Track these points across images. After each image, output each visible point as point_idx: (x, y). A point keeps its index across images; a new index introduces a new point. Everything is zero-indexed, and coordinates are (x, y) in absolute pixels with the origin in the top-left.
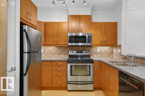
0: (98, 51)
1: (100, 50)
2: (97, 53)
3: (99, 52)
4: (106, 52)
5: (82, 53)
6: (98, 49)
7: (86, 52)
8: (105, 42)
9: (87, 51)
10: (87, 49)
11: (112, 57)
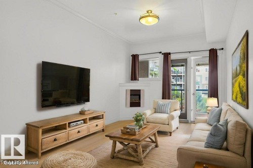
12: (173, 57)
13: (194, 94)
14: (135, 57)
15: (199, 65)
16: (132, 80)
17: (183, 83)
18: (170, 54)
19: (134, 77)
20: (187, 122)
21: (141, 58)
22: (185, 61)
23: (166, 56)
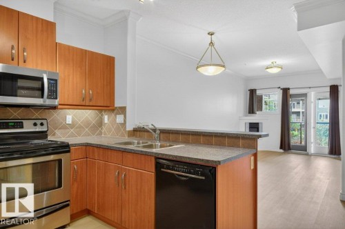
0: (69, 120)
1: (73, 118)
2: (65, 127)
3: (70, 123)
4: (87, 124)
5: (22, 127)
6: (68, 116)
7: (35, 124)
8: (91, 100)
9: (39, 122)
10: (37, 115)
11: (100, 134)
12: (292, 92)
13: (314, 128)
14: (252, 92)
15: (319, 99)
16: (249, 113)
17: (301, 110)
18: (289, 89)
19: (251, 111)
20: (307, 154)
21: (258, 93)
22: (305, 95)
23: (285, 91)
